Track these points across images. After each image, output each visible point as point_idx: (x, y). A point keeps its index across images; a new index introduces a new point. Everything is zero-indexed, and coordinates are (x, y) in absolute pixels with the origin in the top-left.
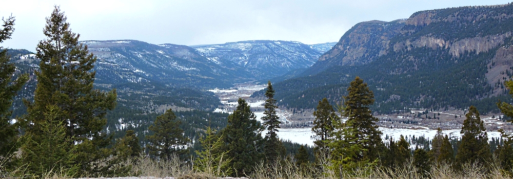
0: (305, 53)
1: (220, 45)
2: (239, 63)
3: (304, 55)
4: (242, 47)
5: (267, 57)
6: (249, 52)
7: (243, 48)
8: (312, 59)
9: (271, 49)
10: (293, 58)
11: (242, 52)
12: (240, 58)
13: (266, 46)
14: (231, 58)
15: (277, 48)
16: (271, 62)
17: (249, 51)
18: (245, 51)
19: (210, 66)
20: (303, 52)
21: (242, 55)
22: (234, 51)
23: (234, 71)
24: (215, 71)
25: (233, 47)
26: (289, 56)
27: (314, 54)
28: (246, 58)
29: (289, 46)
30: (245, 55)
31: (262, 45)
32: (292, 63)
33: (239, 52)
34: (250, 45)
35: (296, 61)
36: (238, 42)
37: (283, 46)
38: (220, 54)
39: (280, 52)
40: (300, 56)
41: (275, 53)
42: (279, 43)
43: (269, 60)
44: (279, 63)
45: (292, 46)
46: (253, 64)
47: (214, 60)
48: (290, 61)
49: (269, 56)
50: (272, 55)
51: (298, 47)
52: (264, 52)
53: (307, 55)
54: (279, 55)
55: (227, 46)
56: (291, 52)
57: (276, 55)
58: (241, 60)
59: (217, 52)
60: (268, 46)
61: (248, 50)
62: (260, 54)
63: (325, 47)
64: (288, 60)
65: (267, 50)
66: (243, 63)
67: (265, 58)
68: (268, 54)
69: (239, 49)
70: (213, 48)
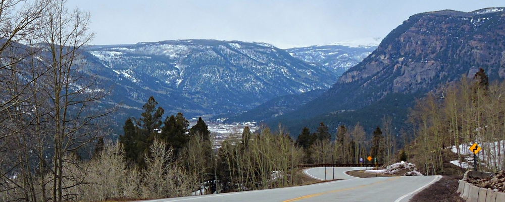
0: (286, 66)
1: (129, 47)
2: (167, 82)
3: (284, 70)
4: (170, 52)
5: (218, 71)
6: (184, 62)
7: (172, 53)
8: (300, 77)
9: (224, 56)
10: (265, 75)
11: (171, 61)
12: (169, 72)
13: (215, 50)
14: (153, 72)
15: (236, 56)
16: (226, 82)
17: (184, 60)
18: (175, 59)
19: (126, 87)
20: (282, 64)
21: (172, 67)
22: (155, 58)
23: (166, 96)
24: (134, 95)
25: (152, 50)
26: (257, 70)
27: (303, 68)
28: (179, 73)
29: (257, 52)
30: (177, 66)
31: (207, 49)
32: (264, 83)
33: (167, 62)
34: (185, 48)
35: (271, 80)
36: (163, 43)
37: (245, 52)
38: (130, 64)
39: (241, 63)
40: (277, 72)
41: (232, 65)
42: (238, 46)
43: (222, 76)
44: (241, 83)
45: (262, 53)
46: (192, 84)
47: (127, 75)
48: (261, 80)
49: (221, 70)
50: (228, 68)
51: (272, 54)
52: (213, 62)
53: (289, 69)
54: (240, 69)
55: (141, 49)
56: (261, 64)
57: (234, 69)
58: (170, 76)
59: (125, 60)
60: (218, 52)
61: (181, 58)
62: (204, 65)
63: (311, 55)
64: (257, 78)
65: (216, 59)
66: (174, 81)
67: (214, 73)
68: (219, 65)
69: (164, 55)
70: (118, 53)
